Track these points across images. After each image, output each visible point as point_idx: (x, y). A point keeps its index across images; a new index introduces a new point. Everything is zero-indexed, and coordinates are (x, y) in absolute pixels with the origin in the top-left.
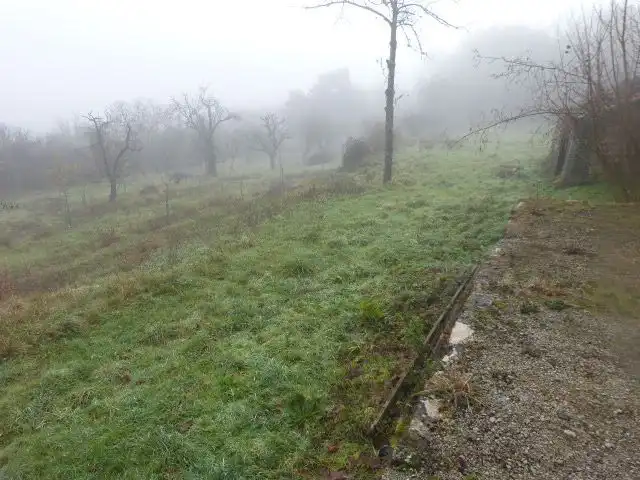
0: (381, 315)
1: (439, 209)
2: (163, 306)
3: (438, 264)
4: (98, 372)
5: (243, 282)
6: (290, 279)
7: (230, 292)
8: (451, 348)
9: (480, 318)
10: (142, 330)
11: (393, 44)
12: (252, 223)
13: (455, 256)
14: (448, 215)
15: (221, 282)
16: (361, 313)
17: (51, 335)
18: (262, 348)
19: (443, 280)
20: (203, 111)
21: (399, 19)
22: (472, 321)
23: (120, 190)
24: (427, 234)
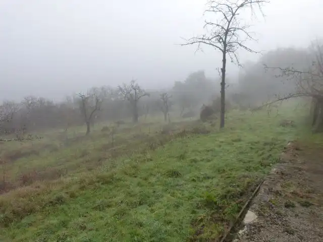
0: (215, 200)
1: (249, 143)
2: (106, 190)
3: (246, 173)
4: (71, 224)
5: (146, 179)
6: (170, 179)
7: (139, 184)
8: (244, 226)
9: (261, 209)
10: (94, 202)
11: (224, 61)
12: (152, 148)
13: (256, 169)
14: (253, 147)
15: (135, 179)
16: (205, 198)
17: (51, 202)
18: (153, 215)
19: (249, 183)
20: (133, 92)
21: (227, 49)
22: (257, 211)
23: (91, 129)
24: (241, 157)
